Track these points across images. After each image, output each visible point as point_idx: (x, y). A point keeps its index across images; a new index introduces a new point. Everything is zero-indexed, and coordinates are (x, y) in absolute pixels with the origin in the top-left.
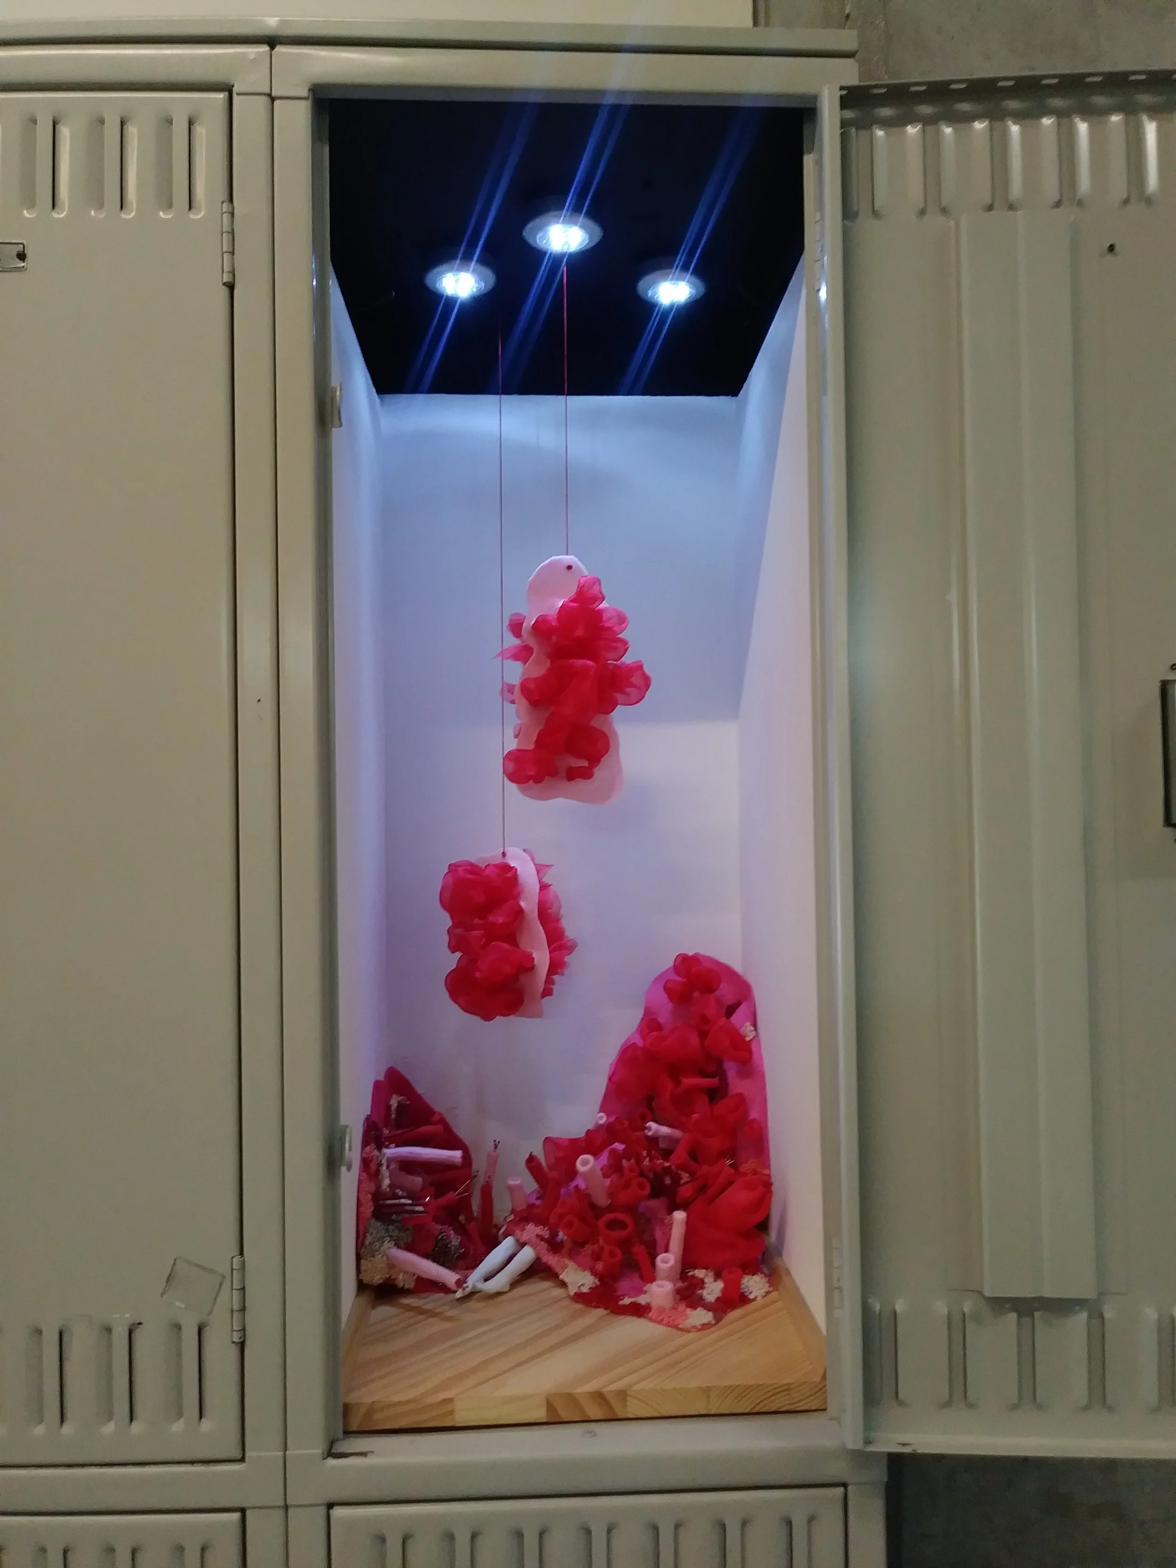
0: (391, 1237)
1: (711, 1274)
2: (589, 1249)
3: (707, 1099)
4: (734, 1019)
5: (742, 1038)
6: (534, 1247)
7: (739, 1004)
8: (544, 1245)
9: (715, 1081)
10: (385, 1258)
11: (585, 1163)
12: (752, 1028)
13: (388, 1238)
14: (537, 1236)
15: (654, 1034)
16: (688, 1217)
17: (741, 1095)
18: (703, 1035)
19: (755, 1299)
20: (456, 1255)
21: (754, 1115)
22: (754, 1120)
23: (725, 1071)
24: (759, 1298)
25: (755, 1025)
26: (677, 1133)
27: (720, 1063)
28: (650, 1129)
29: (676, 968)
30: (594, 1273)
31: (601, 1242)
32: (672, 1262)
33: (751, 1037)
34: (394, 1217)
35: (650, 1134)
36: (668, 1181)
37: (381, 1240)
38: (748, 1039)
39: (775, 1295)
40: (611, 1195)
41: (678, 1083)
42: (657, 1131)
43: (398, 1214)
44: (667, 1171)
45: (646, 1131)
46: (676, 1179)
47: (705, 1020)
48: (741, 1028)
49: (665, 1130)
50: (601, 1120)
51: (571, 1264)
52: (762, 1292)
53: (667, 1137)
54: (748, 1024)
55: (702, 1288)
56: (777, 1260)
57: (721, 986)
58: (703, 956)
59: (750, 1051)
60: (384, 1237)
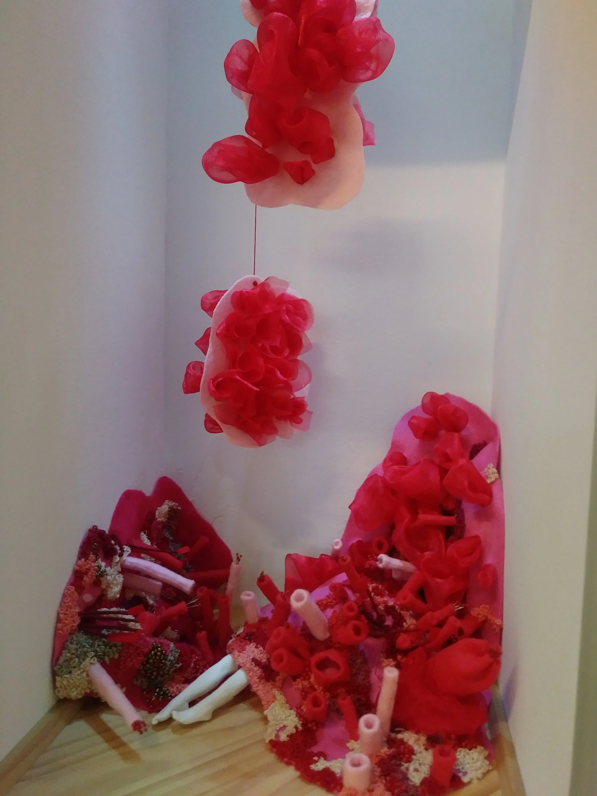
0: (96, 652)
1: (423, 739)
2: (300, 684)
3: (442, 536)
4: (476, 461)
5: (482, 480)
6: (248, 671)
7: (485, 444)
8: (258, 671)
9: (451, 520)
10: (84, 675)
11: (300, 599)
12: (495, 470)
13: (92, 653)
14: (254, 660)
15: (396, 467)
16: (401, 676)
17: (477, 537)
18: (443, 472)
19: (469, 783)
20: (171, 670)
21: (489, 560)
22: (488, 566)
23: (462, 511)
24: (475, 782)
25: (498, 467)
26: (409, 566)
27: (459, 503)
28: (381, 561)
29: (424, 406)
30: (300, 715)
31: (312, 679)
32: (376, 728)
33: (493, 479)
34: (104, 632)
35: (380, 566)
36: (389, 621)
37: (83, 656)
38: (489, 481)
39: (494, 775)
40: (331, 628)
41: (414, 518)
42: (388, 563)
43: (108, 628)
44: (390, 610)
45: (377, 563)
46: (399, 620)
47: (447, 458)
48: (483, 469)
49: (396, 563)
50: (337, 545)
51: (280, 698)
52: (479, 774)
53: (398, 570)
54: (491, 465)
55: (409, 760)
56: (501, 725)
57: (468, 426)
58: (453, 397)
59: (490, 495)
60: (89, 652)
